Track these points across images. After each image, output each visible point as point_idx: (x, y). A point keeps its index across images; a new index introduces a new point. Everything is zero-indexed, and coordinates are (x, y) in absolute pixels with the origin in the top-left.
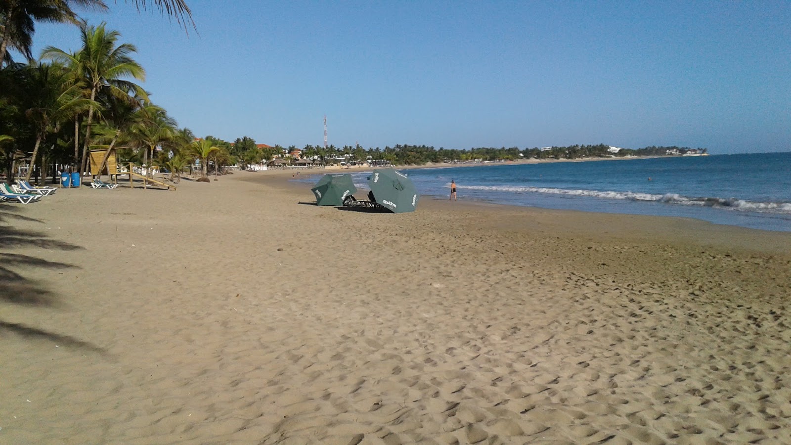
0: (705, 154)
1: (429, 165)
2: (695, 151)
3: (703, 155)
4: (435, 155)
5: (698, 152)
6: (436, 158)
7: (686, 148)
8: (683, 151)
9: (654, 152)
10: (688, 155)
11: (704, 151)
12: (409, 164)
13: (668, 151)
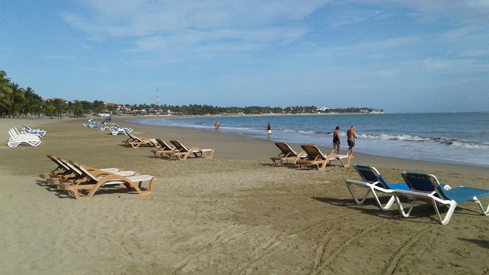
0: (382, 113)
1: (209, 115)
2: (377, 111)
3: (381, 113)
4: (212, 110)
5: (378, 111)
6: (212, 112)
7: (372, 109)
8: (370, 110)
9: (352, 111)
10: (373, 113)
11: (382, 111)
12: (195, 115)
13: (361, 111)
